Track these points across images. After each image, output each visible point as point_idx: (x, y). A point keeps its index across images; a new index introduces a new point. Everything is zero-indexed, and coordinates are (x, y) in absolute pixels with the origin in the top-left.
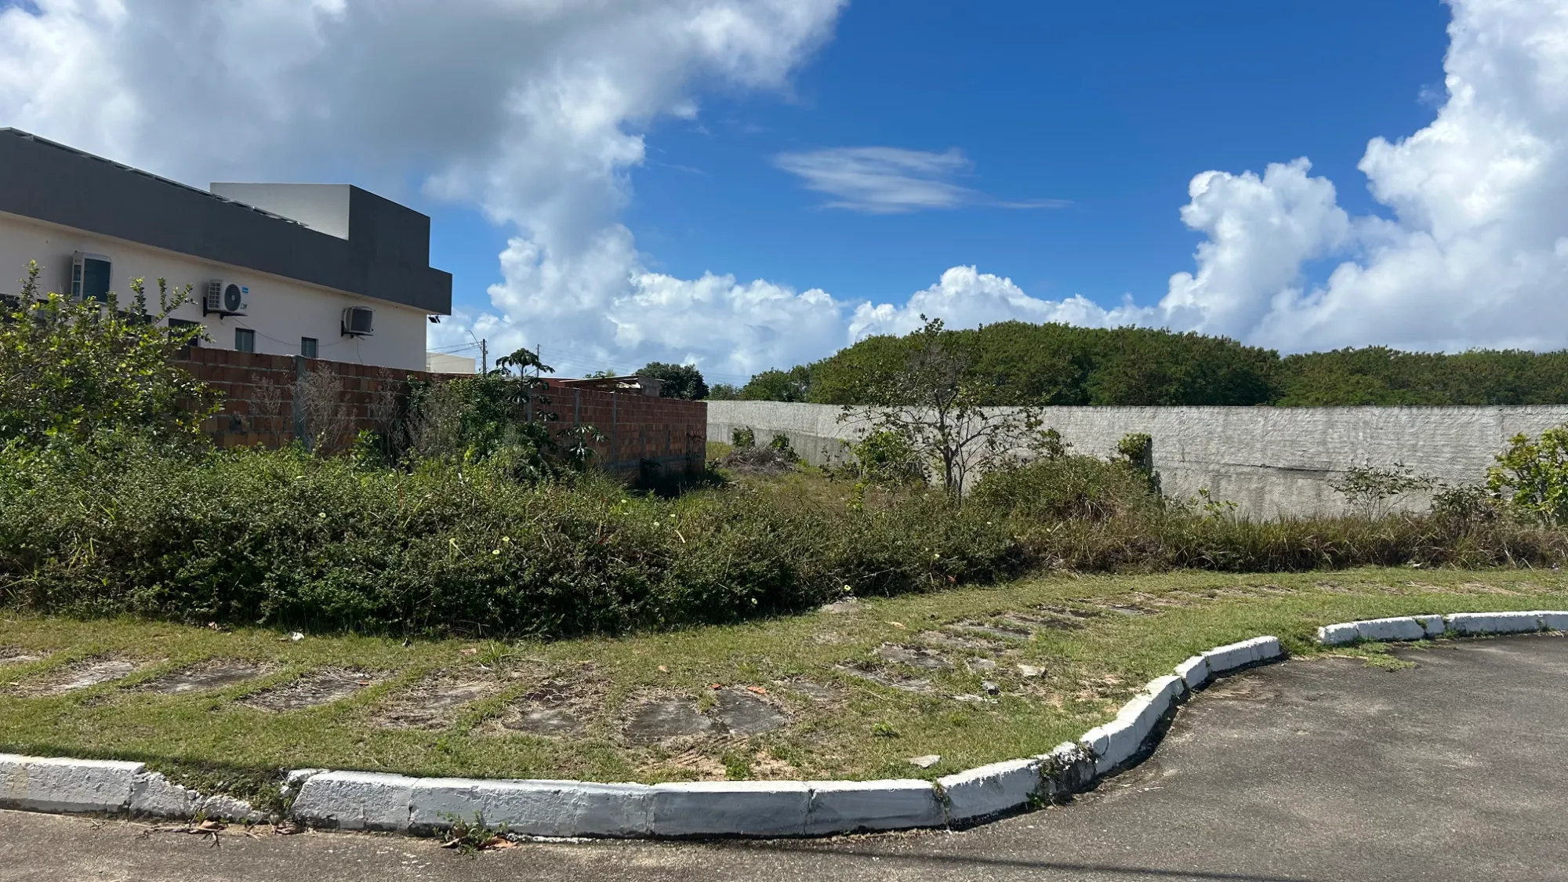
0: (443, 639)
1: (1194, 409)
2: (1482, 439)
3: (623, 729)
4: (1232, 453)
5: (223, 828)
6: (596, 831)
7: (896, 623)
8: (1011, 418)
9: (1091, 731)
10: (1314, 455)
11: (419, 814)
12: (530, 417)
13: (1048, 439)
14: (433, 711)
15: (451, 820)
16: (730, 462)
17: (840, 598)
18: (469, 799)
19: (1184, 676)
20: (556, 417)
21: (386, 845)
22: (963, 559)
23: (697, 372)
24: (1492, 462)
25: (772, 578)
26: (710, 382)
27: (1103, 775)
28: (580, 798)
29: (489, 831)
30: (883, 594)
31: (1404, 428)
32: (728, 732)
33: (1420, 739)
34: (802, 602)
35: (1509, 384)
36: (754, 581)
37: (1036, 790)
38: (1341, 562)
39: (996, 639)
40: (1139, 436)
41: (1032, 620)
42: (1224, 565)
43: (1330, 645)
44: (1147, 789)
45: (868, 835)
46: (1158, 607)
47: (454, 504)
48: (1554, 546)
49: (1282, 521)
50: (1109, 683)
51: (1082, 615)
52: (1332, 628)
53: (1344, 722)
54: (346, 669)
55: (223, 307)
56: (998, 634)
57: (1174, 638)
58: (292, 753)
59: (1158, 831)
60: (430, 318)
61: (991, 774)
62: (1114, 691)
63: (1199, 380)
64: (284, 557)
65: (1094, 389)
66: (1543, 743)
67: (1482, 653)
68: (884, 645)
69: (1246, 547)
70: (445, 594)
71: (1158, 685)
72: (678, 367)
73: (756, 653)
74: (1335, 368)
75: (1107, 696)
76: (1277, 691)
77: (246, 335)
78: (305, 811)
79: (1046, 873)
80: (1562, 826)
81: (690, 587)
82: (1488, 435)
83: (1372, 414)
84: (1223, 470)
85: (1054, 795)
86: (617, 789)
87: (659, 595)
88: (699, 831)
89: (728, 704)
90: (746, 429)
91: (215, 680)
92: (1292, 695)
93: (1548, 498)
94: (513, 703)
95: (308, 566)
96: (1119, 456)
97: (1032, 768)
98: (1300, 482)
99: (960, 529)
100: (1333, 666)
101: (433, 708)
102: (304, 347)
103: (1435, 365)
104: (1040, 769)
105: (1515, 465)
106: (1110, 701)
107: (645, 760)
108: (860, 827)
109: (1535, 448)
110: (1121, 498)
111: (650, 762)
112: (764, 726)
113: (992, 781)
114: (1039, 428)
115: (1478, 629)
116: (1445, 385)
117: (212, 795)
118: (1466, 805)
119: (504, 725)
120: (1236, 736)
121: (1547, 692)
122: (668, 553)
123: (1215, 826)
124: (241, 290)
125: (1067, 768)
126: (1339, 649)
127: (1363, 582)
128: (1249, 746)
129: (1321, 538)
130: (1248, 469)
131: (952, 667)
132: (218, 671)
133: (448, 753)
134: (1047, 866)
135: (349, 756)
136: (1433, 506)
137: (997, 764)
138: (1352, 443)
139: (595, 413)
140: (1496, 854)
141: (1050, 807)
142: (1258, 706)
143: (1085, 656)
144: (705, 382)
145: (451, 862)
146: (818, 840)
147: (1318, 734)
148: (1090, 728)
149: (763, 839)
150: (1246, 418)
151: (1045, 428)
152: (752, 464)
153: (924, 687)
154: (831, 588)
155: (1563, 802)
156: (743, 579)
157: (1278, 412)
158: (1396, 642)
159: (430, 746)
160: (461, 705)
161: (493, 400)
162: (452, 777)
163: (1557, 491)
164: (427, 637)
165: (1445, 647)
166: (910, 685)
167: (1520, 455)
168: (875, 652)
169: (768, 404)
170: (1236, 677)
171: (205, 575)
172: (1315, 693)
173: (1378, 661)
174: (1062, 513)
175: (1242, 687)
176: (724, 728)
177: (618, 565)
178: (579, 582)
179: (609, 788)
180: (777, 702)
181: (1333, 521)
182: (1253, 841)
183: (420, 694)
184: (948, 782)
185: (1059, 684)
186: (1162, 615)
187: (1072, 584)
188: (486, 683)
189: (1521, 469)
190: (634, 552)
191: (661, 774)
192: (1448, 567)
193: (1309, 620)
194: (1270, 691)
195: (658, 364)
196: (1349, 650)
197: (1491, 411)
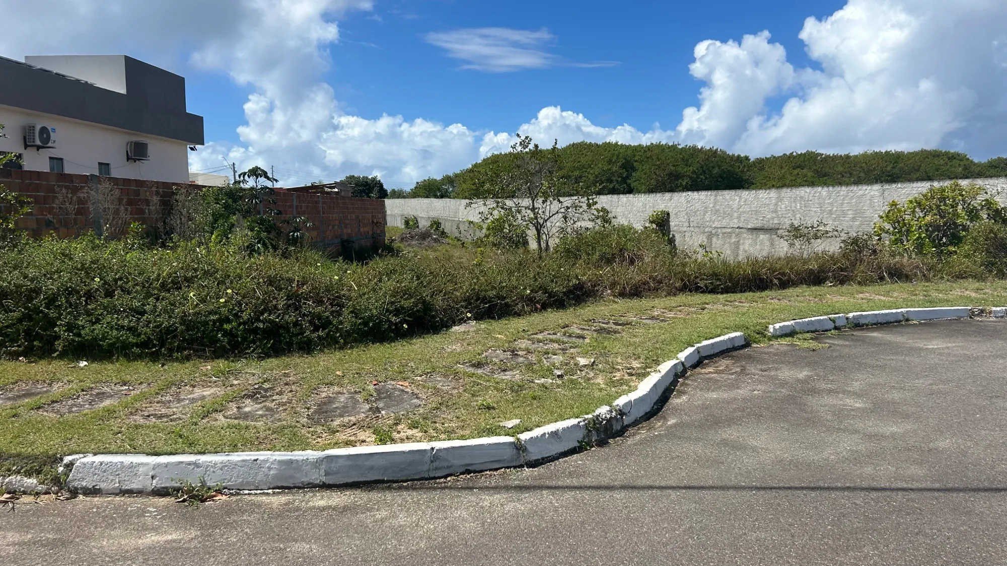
0: (188, 360)
1: (695, 193)
2: (871, 206)
3: (308, 415)
4: (720, 220)
5: (18, 499)
6: (285, 485)
7: (499, 336)
8: (577, 201)
9: (621, 398)
10: (770, 219)
11: (159, 480)
12: (262, 212)
13: (601, 213)
14: (175, 410)
15: (181, 483)
16: (402, 239)
17: (465, 322)
18: (193, 469)
19: (683, 360)
20: (280, 213)
21: (135, 503)
22: (545, 293)
23: (379, 181)
24: (876, 219)
25: (418, 311)
26: (388, 187)
27: (628, 426)
28: (272, 463)
29: (209, 489)
30: (493, 318)
31: (825, 200)
32: (380, 413)
33: (830, 392)
34: (438, 326)
35: (888, 172)
36: (405, 312)
37: (584, 438)
38: (785, 284)
39: (564, 343)
40: (661, 212)
41: (588, 330)
42: (711, 289)
43: (776, 337)
44: (656, 433)
45: (472, 474)
46: (669, 318)
47: (194, 269)
48: (913, 269)
49: (748, 260)
50: (634, 367)
51: (620, 325)
52: (777, 326)
53: (783, 384)
54: (115, 385)
55: (38, 142)
56: (566, 339)
57: (678, 336)
58: (68, 444)
59: (662, 460)
60: (190, 148)
61: (554, 430)
62: (638, 372)
63: (701, 177)
64: (70, 309)
65: (635, 184)
66: (904, 390)
67: (868, 336)
68: (490, 351)
69: (725, 277)
70: (188, 330)
71: (666, 367)
72: (367, 178)
73: (404, 359)
74: (784, 166)
75: (633, 375)
76: (742, 366)
77: (57, 161)
78: (76, 484)
79: (588, 492)
80: (916, 441)
81: (360, 319)
82: (874, 203)
83: (805, 192)
84: (714, 232)
85: (596, 441)
86: (298, 455)
87: (339, 325)
88: (356, 480)
89: (382, 394)
90: (413, 217)
91: (19, 397)
92: (752, 369)
93: (910, 240)
94: (231, 402)
95: (88, 315)
96: (649, 225)
97: (581, 424)
98: (762, 237)
99: (544, 274)
100: (778, 349)
101: (175, 407)
102: (100, 169)
103: (845, 162)
104: (586, 424)
105: (890, 220)
106: (634, 378)
107: (321, 435)
108: (467, 470)
109: (903, 209)
110: (647, 250)
111: (323, 436)
112: (406, 407)
113: (555, 434)
114: (595, 207)
115: (867, 322)
116: (851, 174)
117: (9, 476)
118: (856, 432)
119: (224, 416)
120: (715, 396)
121: (907, 359)
122: (344, 296)
123: (699, 455)
124: (50, 131)
125: (604, 422)
126: (782, 339)
127: (798, 296)
128: (723, 402)
129: (772, 270)
130: (730, 230)
131: (534, 362)
132: (23, 390)
133: (181, 438)
134: (589, 488)
135: (110, 444)
136: (841, 247)
137: (558, 423)
138: (793, 211)
139: (307, 208)
140: (874, 462)
141: (593, 449)
142: (730, 377)
143: (620, 350)
144: (385, 187)
145: (182, 512)
146: (438, 481)
147: (767, 393)
148: (620, 396)
149: (400, 482)
151: (599, 206)
152: (417, 240)
153: (515, 376)
154: (458, 316)
155: (917, 426)
156: (397, 312)
157: (747, 193)
158: (817, 333)
159: (169, 434)
160: (195, 405)
161: (235, 201)
162: (182, 454)
163: (915, 235)
164: (177, 360)
165: (847, 334)
166: (505, 375)
167: (893, 214)
168: (483, 356)
169: (426, 201)
170: (717, 359)
171: (14, 324)
172: (766, 367)
173: (806, 344)
174: (609, 261)
175: (721, 365)
176: (378, 410)
177: (309, 306)
178: (282, 319)
179: (292, 456)
180: (416, 391)
181: (779, 259)
182: (723, 463)
183: (167, 398)
184: (525, 436)
185: (602, 369)
186: (671, 322)
187: (615, 306)
188: (215, 389)
189: (894, 223)
190: (321, 297)
191: (330, 443)
192: (850, 285)
193: (764, 321)
194: (737, 367)
195: (353, 176)
196: (788, 339)
197: (877, 187)
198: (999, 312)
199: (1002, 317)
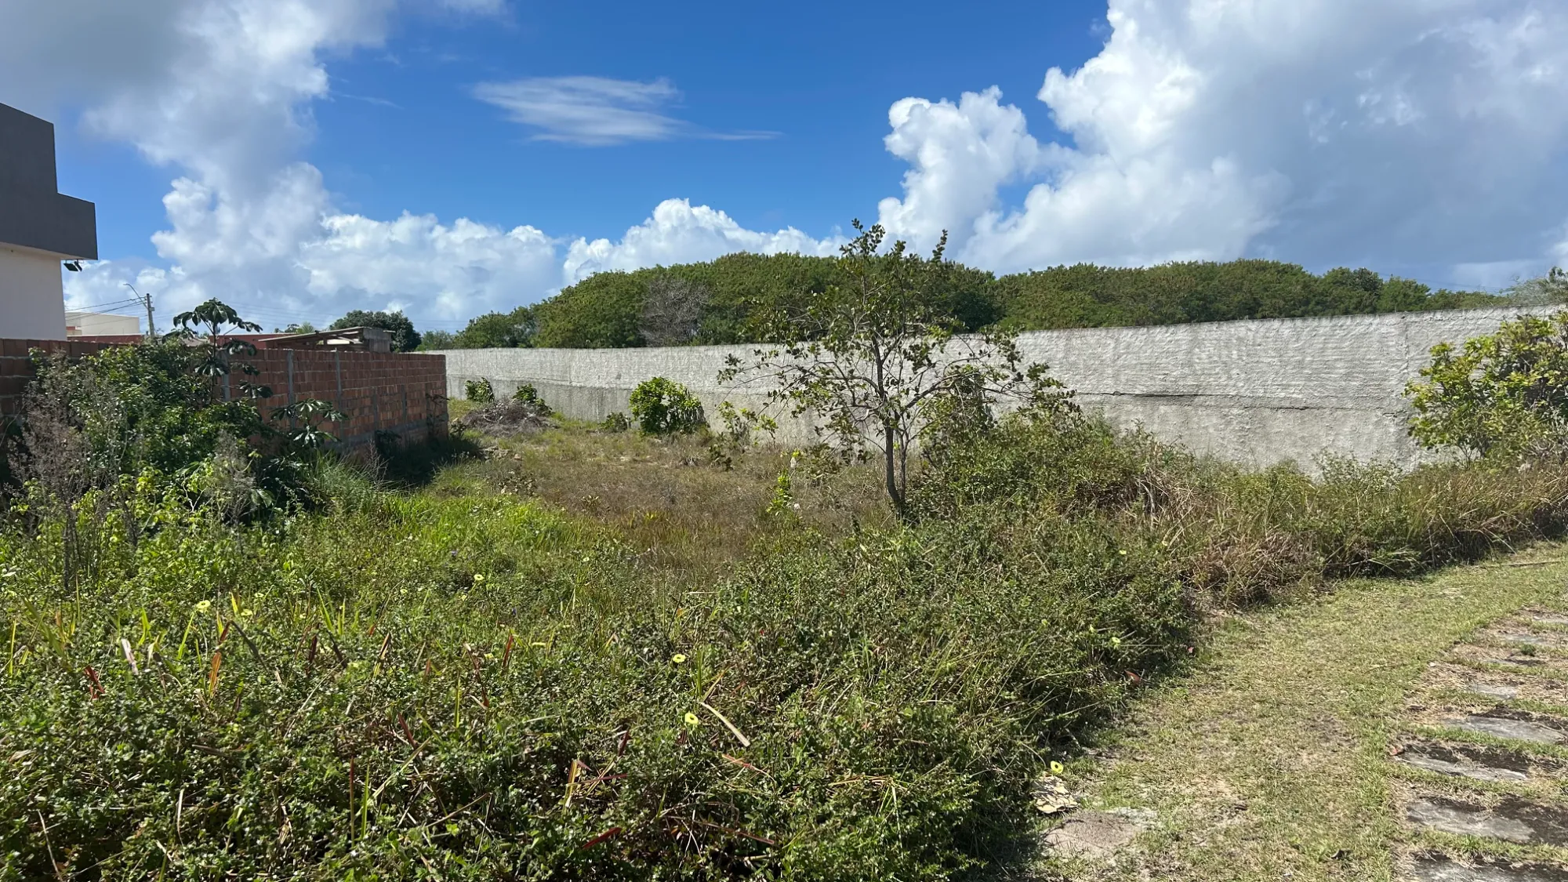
2: (1383, 351)
4: (1078, 381)
10: (1178, 378)
12: (227, 393)
16: (475, 422)
20: (267, 392)
23: (406, 320)
26: (420, 329)
31: (1287, 342)
60: (66, 265)
72: (384, 315)
82: (1388, 347)
90: (482, 381)
130: (1098, 398)
139: (314, 379)
144: (416, 329)
152: (502, 422)
169: (507, 352)
195: (360, 313)
197: (1392, 319)
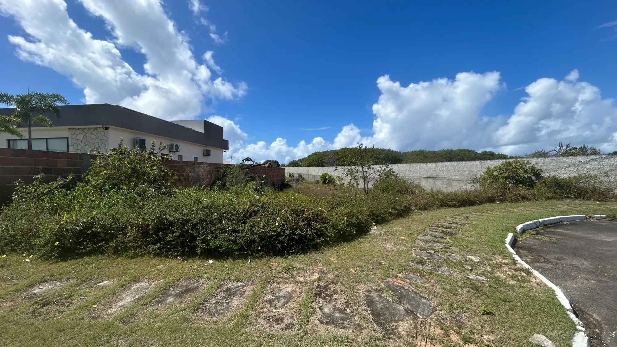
0: (262, 258)
3: (372, 319)
7: (403, 238)
10: (433, 174)
12: (250, 173)
14: (281, 310)
20: (256, 174)
24: (481, 174)
31: (456, 166)
32: (418, 317)
38: (481, 203)
39: (442, 243)
41: (437, 232)
42: (453, 206)
43: (521, 233)
50: (505, 262)
52: (519, 227)
54: (234, 281)
55: (174, 150)
60: (224, 151)
64: (204, 231)
68: (413, 250)
72: (273, 160)
76: (540, 256)
77: (180, 157)
82: (477, 168)
84: (409, 178)
89: (396, 292)
91: (183, 293)
92: (549, 258)
94: (313, 302)
95: (212, 234)
98: (430, 180)
101: (280, 307)
102: (194, 159)
109: (494, 170)
112: (427, 309)
119: (318, 321)
124: (179, 146)
126: (524, 234)
130: (416, 178)
131: (446, 259)
132: (183, 286)
138: (443, 171)
139: (263, 172)
150: (415, 166)
152: (295, 181)
153: (451, 272)
154: (369, 224)
158: (532, 230)
164: (256, 258)
165: (547, 230)
167: (489, 172)
168: (414, 253)
169: (295, 168)
171: (175, 239)
173: (543, 238)
176: (413, 313)
180: (413, 289)
183: (270, 296)
186: (467, 226)
188: (292, 285)
189: (490, 175)
193: (511, 225)
194: (537, 256)
196: (526, 234)
197: (478, 162)
198: (598, 217)
199: (600, 219)
